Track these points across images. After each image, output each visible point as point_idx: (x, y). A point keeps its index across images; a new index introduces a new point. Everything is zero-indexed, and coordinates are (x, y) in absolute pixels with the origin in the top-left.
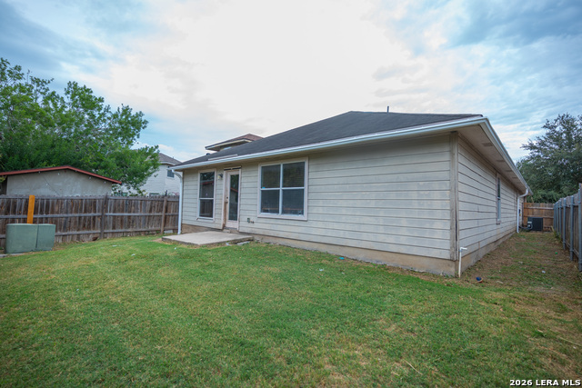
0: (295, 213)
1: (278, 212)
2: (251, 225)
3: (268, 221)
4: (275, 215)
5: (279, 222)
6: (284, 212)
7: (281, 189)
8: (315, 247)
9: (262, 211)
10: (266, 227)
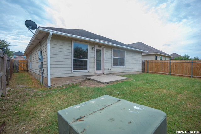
0: (122, 65)
1: (118, 65)
3: (115, 68)
4: (117, 66)
5: (119, 68)
6: (120, 65)
7: (119, 58)
8: (127, 73)
9: (113, 65)
10: (115, 70)
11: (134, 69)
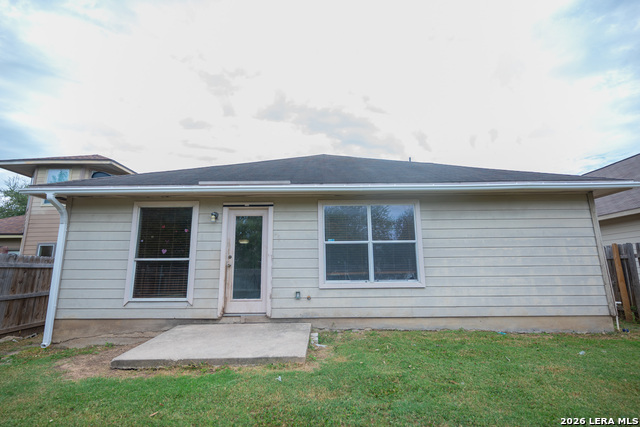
0: (402, 277)
2: (303, 303)
3: (345, 293)
4: (359, 284)
5: (370, 293)
6: (379, 277)
7: (370, 242)
9: (329, 278)
10: (343, 303)
11: (515, 301)
